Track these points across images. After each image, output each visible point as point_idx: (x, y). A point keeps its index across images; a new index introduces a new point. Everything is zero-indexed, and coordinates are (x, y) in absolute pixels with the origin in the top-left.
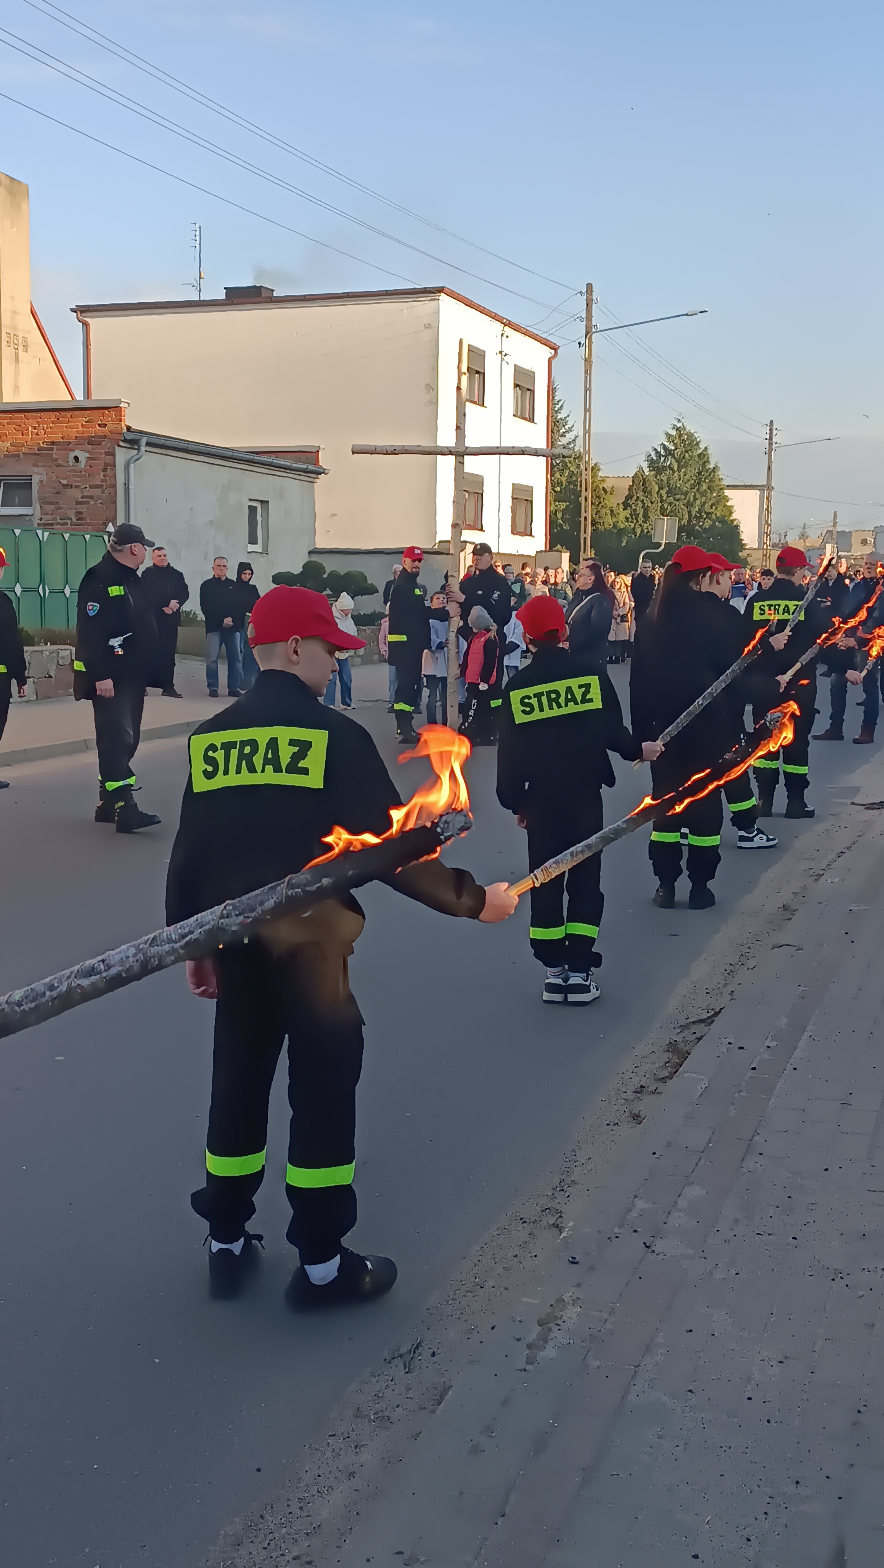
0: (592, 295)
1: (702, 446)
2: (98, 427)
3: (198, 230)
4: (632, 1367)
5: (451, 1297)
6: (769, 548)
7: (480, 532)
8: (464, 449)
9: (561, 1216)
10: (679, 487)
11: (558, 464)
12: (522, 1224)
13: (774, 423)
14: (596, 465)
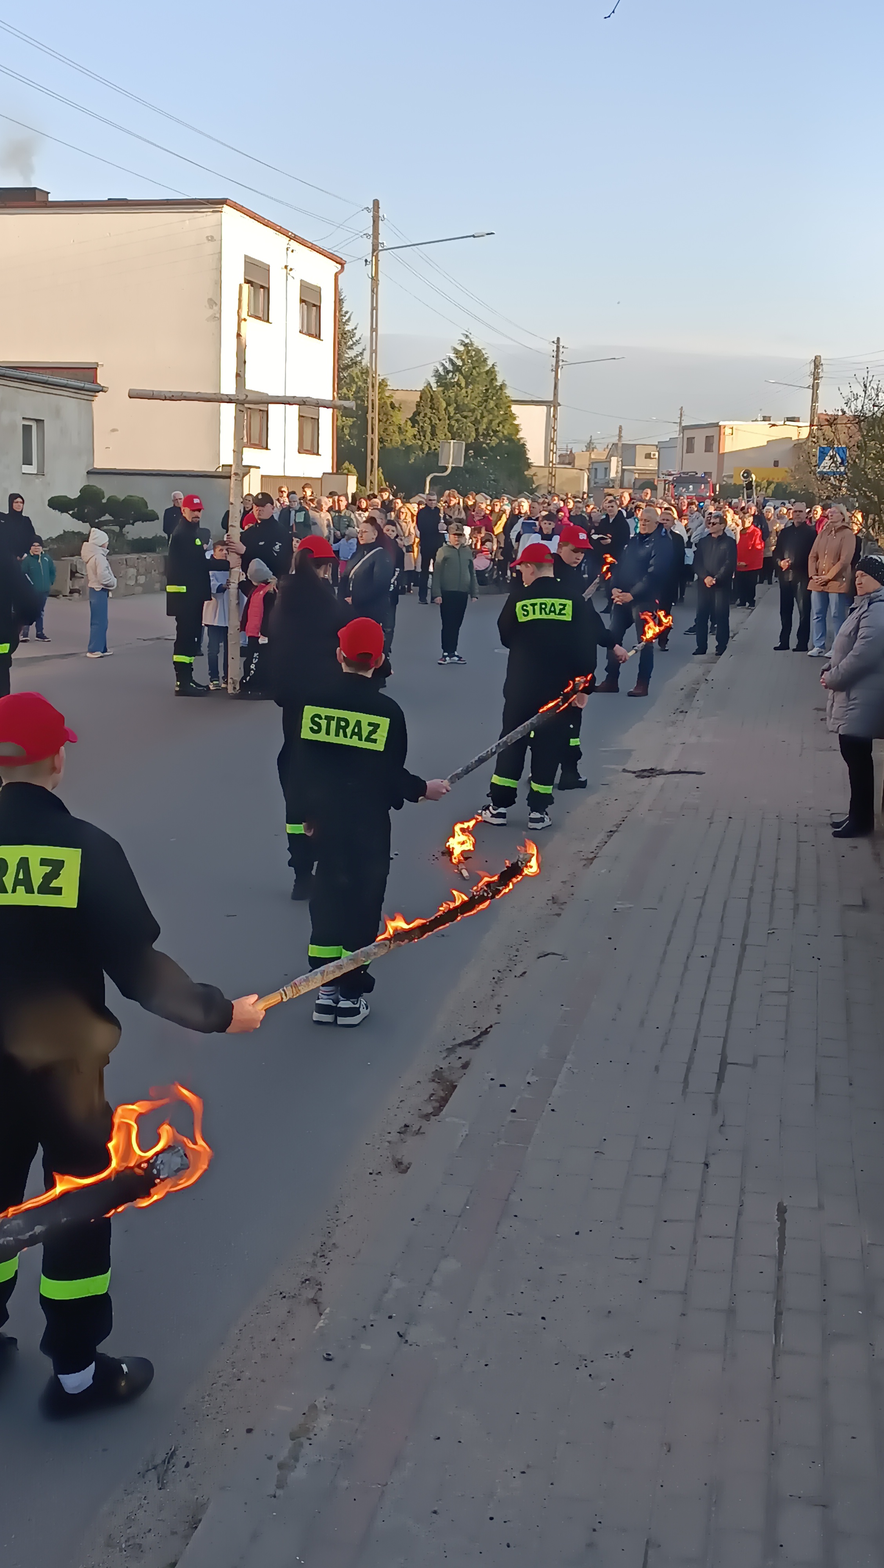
0: (378, 212)
1: (490, 363)
4: (379, 1486)
5: (208, 1393)
6: (554, 466)
7: (264, 450)
8: (245, 397)
9: (320, 1289)
10: (467, 404)
11: (345, 378)
12: (281, 1299)
13: (561, 340)
14: (383, 380)
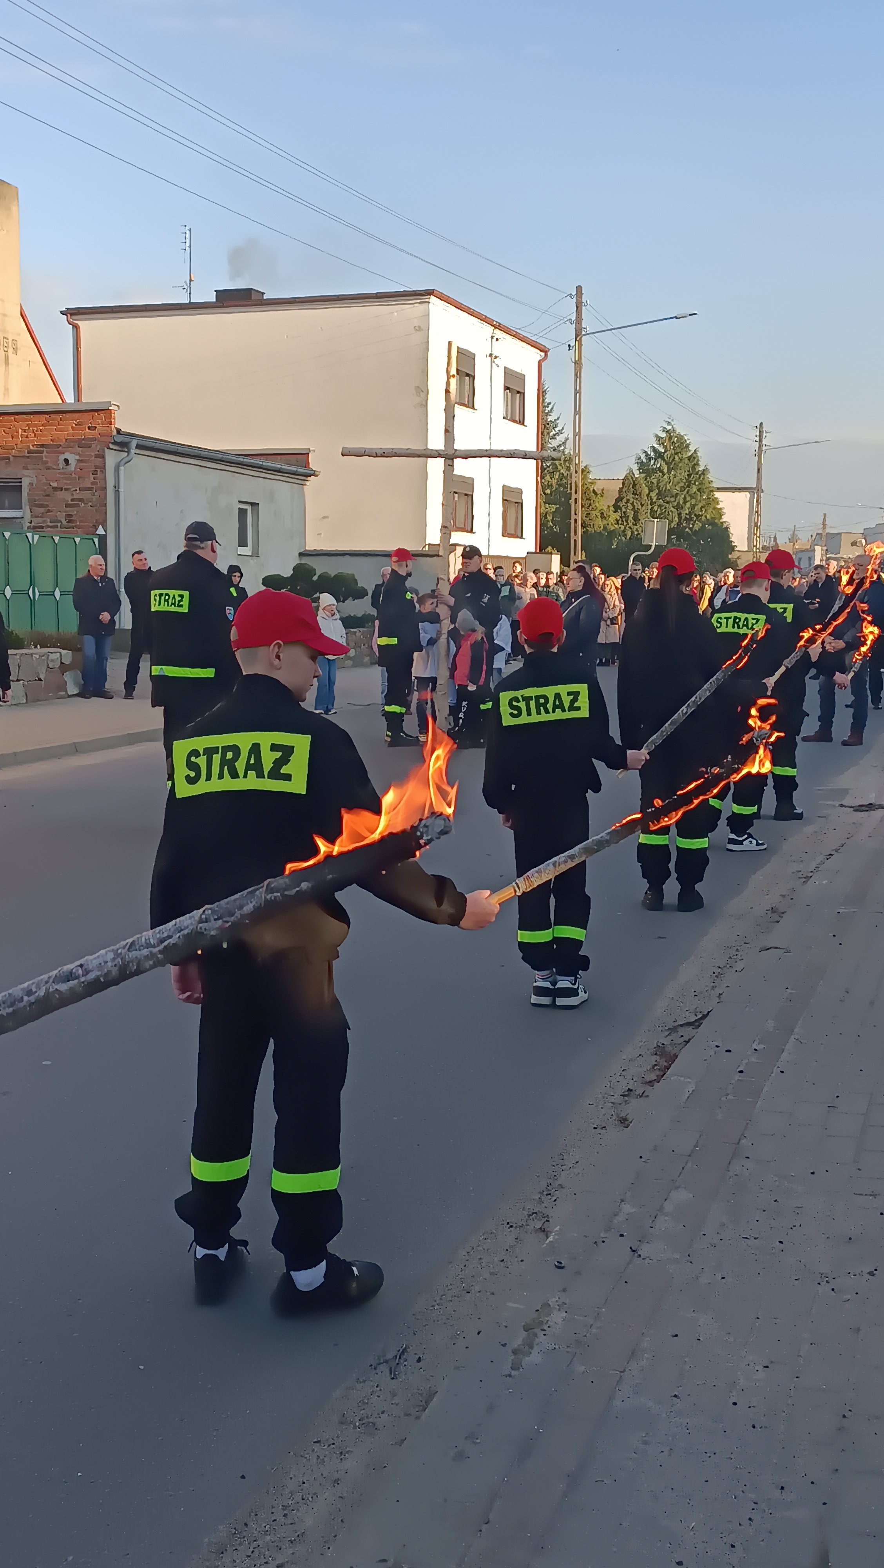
0: (581, 298)
1: (692, 448)
2: (87, 430)
3: (188, 232)
4: (617, 1372)
5: (437, 1302)
6: (758, 550)
7: (469, 534)
8: (453, 451)
9: (548, 1221)
10: (669, 490)
11: (549, 467)
12: (509, 1228)
13: (764, 425)
14: (586, 467)
